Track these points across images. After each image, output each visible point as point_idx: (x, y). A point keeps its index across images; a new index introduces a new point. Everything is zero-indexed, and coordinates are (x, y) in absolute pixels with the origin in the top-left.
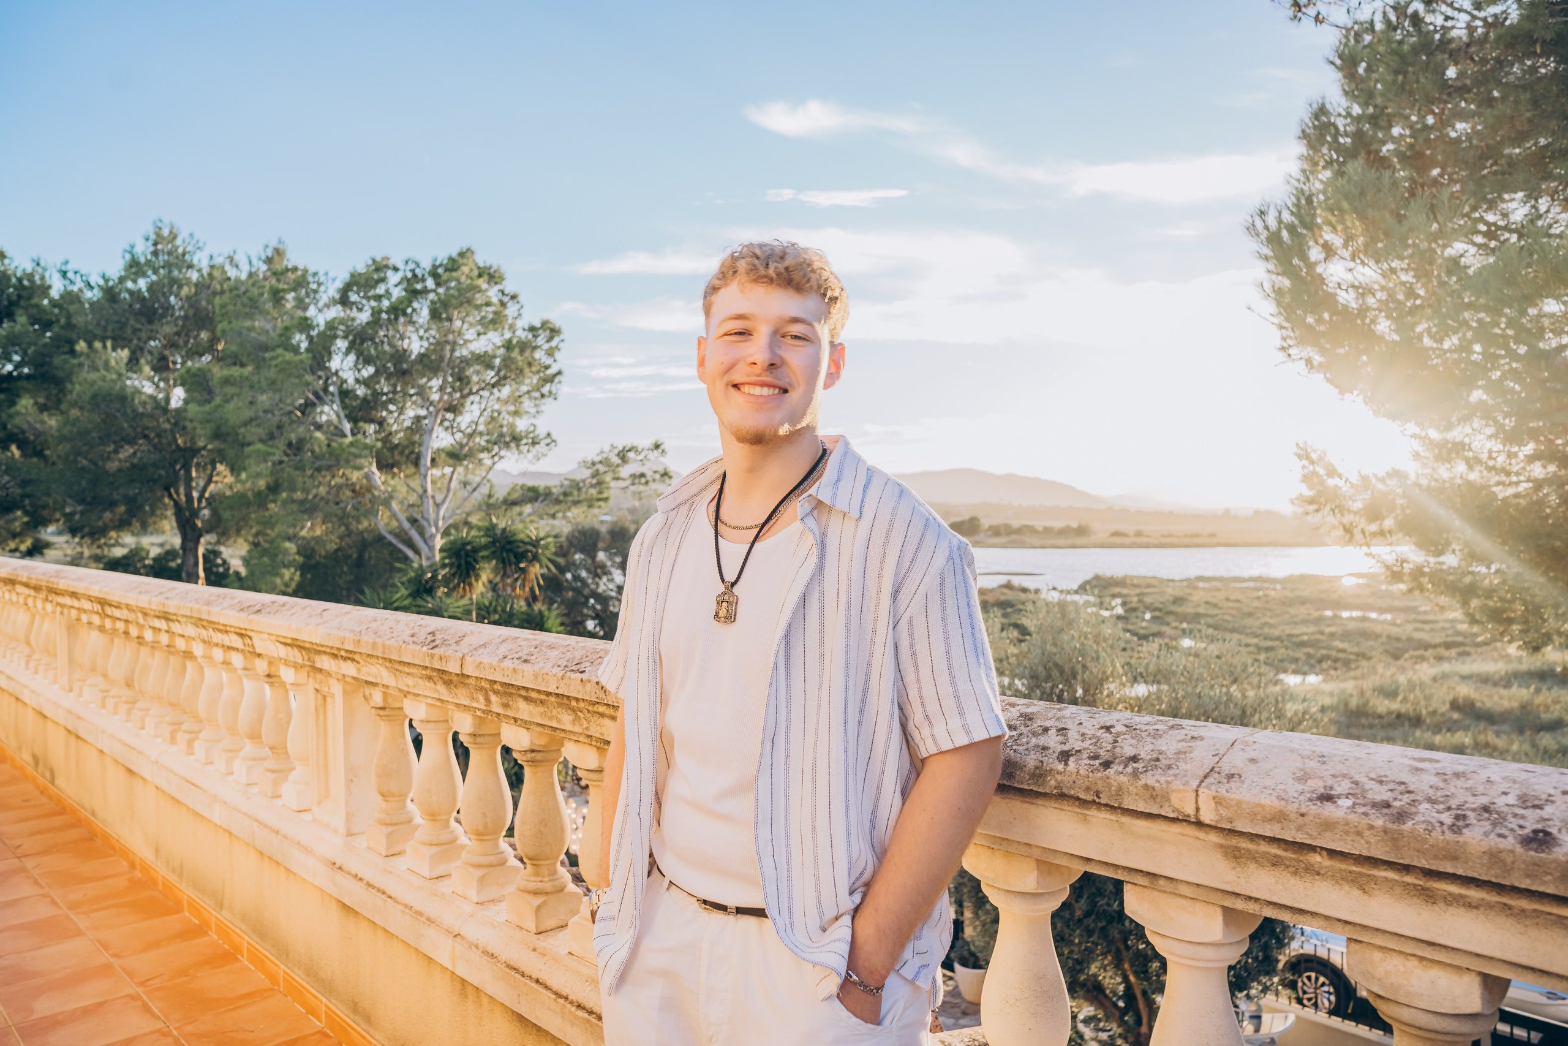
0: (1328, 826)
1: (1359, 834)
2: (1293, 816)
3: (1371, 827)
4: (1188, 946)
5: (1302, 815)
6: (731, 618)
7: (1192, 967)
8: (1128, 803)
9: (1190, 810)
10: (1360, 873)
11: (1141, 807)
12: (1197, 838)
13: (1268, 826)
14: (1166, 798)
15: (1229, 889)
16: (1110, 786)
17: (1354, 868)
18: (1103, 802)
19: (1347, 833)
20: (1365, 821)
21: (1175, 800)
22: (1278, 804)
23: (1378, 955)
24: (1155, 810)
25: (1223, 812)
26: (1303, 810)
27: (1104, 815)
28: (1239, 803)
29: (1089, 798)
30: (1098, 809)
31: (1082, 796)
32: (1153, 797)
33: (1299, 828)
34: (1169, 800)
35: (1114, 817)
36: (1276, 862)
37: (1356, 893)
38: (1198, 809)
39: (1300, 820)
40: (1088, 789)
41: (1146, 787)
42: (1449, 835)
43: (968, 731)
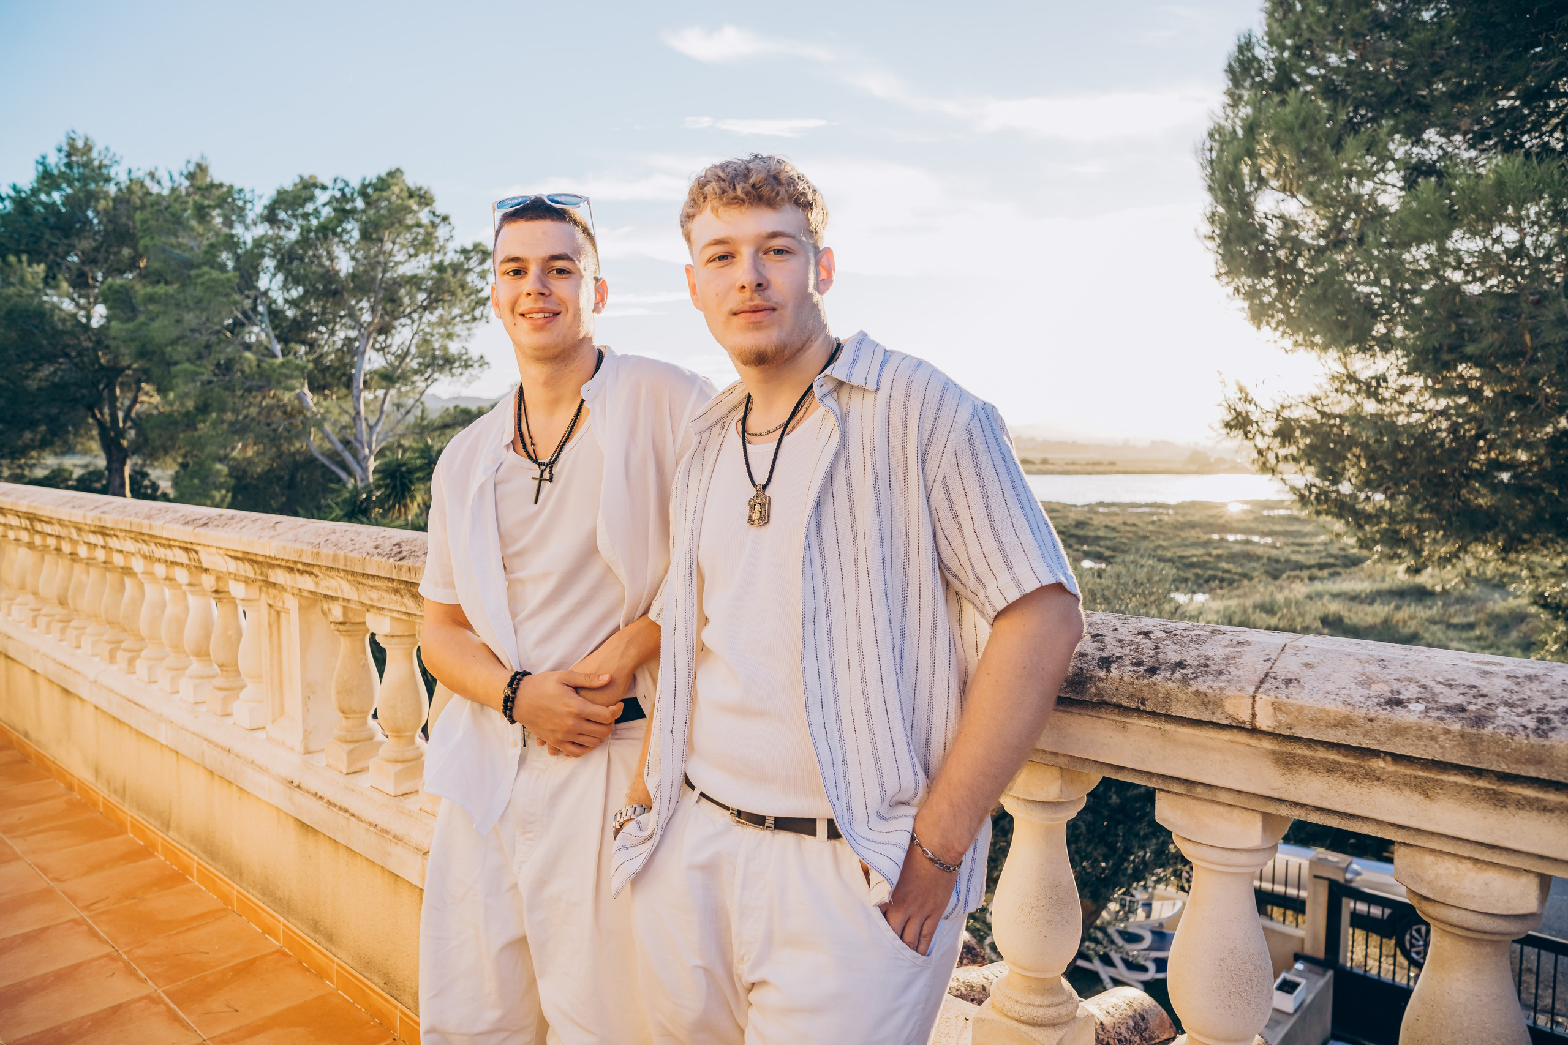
0: (1399, 731)
1: (1433, 738)
2: (1360, 721)
3: (1447, 732)
4: (1221, 852)
5: (1371, 720)
6: (765, 520)
7: (1223, 872)
8: (1176, 710)
9: (1245, 716)
10: (1426, 778)
11: (1191, 714)
12: (1249, 745)
13: (1331, 732)
14: (1219, 704)
15: (1276, 795)
16: (1157, 692)
17: (1421, 773)
18: (1148, 709)
19: (1420, 738)
20: (1441, 725)
21: (1230, 707)
22: (1344, 710)
23: (1429, 859)
24: (1205, 716)
25: (1283, 718)
26: (1372, 715)
27: (1146, 723)
28: (1300, 709)
29: (1133, 705)
30: (1140, 717)
31: (1125, 703)
32: (1205, 704)
33: (1366, 734)
34: (1222, 706)
35: (1157, 725)
36: (1332, 769)
37: (1417, 797)
38: (1254, 716)
39: (1368, 725)
40: (1132, 696)
41: (1197, 693)
42: (1533, 739)
43: (1018, 585)
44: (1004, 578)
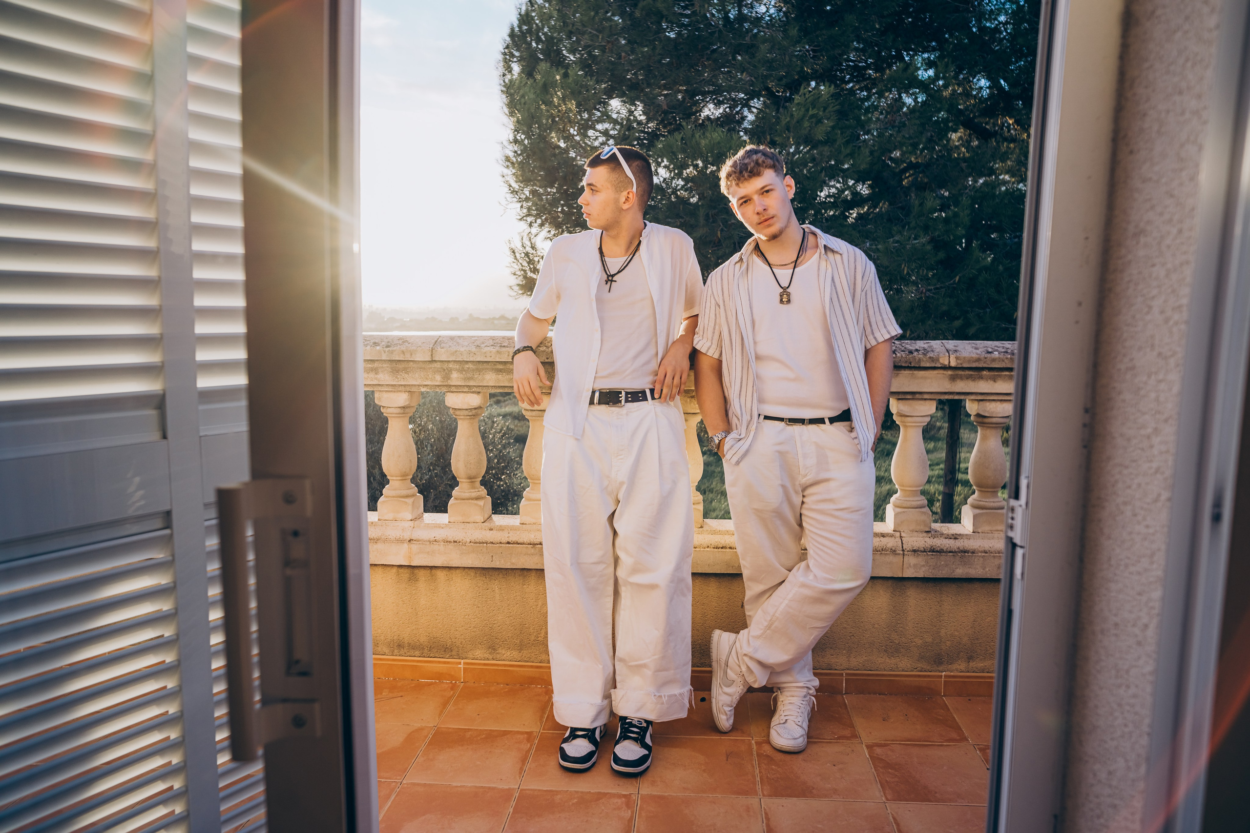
0: (994, 360)
1: (1003, 361)
2: (983, 359)
3: (1007, 358)
4: (921, 418)
5: (986, 358)
6: (789, 301)
7: (915, 426)
8: (923, 365)
9: (946, 363)
10: (997, 375)
11: (928, 365)
12: (944, 374)
13: (974, 364)
14: (938, 360)
15: (947, 391)
16: (915, 359)
17: (996, 373)
18: (912, 365)
19: (999, 361)
20: (1005, 357)
21: (941, 361)
22: (977, 356)
23: (988, 404)
24: (933, 365)
25: (959, 361)
26: (986, 356)
27: (907, 372)
28: (964, 358)
29: (906, 365)
30: (905, 370)
31: (903, 365)
32: (933, 361)
33: (984, 363)
34: (939, 361)
35: (911, 372)
36: (968, 377)
37: (992, 382)
38: (949, 362)
39: (985, 360)
40: (906, 362)
41: (930, 357)
43: (889, 333)
44: (884, 331)
